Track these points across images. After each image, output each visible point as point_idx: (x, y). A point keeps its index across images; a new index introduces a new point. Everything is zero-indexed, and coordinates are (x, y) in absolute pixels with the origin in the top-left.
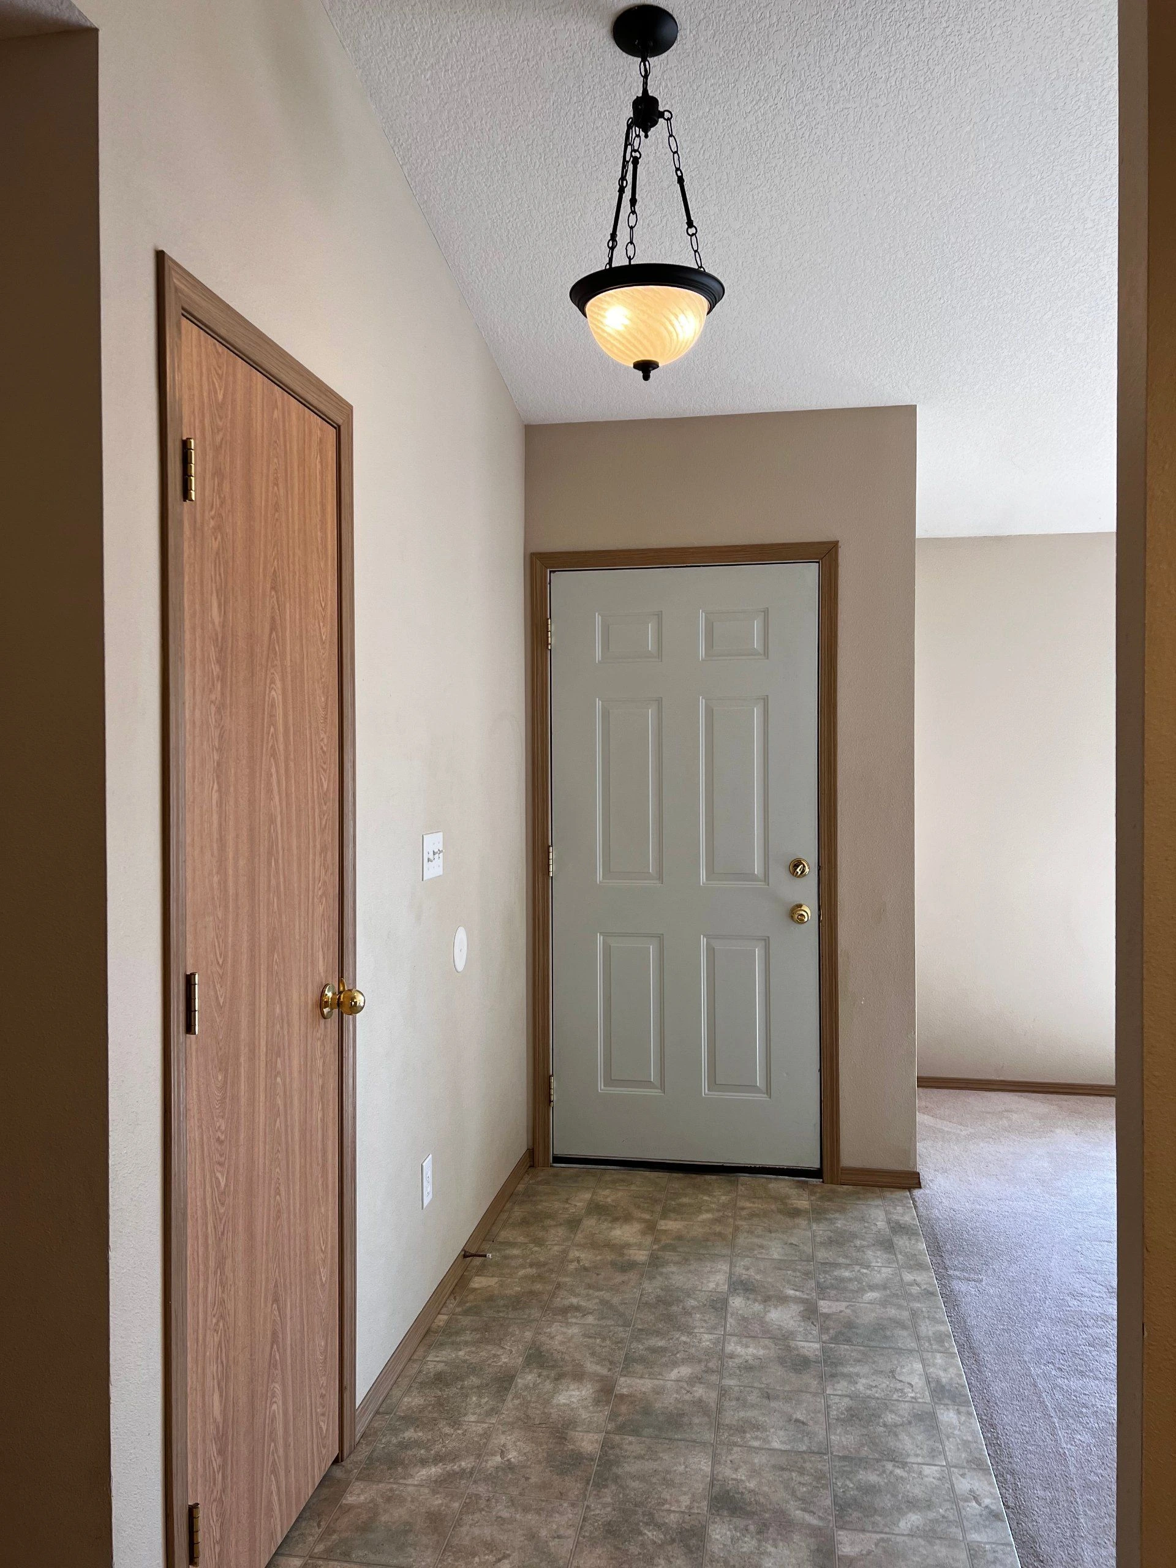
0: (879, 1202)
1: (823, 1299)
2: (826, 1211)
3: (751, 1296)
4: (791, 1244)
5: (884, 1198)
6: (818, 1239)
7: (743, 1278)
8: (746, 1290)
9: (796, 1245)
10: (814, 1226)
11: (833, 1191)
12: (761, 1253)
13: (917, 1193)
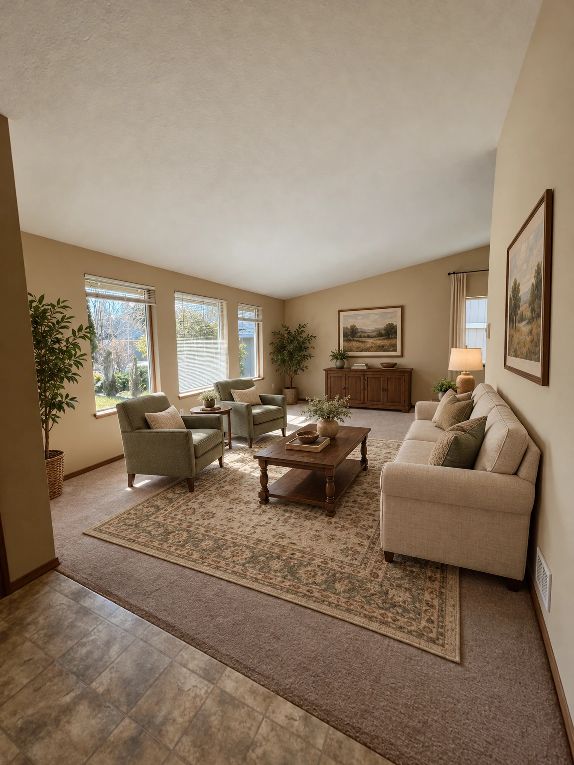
0: (47, 588)
1: (92, 682)
2: (22, 619)
3: (42, 734)
4: (25, 662)
5: (46, 584)
6: (40, 643)
7: (19, 726)
8: (34, 733)
9: (30, 660)
10: (27, 635)
11: (12, 601)
12: (12, 689)
13: (60, 568)
